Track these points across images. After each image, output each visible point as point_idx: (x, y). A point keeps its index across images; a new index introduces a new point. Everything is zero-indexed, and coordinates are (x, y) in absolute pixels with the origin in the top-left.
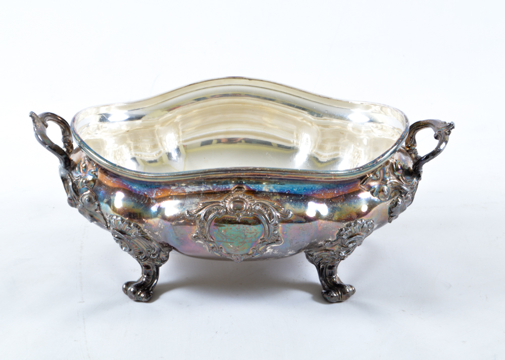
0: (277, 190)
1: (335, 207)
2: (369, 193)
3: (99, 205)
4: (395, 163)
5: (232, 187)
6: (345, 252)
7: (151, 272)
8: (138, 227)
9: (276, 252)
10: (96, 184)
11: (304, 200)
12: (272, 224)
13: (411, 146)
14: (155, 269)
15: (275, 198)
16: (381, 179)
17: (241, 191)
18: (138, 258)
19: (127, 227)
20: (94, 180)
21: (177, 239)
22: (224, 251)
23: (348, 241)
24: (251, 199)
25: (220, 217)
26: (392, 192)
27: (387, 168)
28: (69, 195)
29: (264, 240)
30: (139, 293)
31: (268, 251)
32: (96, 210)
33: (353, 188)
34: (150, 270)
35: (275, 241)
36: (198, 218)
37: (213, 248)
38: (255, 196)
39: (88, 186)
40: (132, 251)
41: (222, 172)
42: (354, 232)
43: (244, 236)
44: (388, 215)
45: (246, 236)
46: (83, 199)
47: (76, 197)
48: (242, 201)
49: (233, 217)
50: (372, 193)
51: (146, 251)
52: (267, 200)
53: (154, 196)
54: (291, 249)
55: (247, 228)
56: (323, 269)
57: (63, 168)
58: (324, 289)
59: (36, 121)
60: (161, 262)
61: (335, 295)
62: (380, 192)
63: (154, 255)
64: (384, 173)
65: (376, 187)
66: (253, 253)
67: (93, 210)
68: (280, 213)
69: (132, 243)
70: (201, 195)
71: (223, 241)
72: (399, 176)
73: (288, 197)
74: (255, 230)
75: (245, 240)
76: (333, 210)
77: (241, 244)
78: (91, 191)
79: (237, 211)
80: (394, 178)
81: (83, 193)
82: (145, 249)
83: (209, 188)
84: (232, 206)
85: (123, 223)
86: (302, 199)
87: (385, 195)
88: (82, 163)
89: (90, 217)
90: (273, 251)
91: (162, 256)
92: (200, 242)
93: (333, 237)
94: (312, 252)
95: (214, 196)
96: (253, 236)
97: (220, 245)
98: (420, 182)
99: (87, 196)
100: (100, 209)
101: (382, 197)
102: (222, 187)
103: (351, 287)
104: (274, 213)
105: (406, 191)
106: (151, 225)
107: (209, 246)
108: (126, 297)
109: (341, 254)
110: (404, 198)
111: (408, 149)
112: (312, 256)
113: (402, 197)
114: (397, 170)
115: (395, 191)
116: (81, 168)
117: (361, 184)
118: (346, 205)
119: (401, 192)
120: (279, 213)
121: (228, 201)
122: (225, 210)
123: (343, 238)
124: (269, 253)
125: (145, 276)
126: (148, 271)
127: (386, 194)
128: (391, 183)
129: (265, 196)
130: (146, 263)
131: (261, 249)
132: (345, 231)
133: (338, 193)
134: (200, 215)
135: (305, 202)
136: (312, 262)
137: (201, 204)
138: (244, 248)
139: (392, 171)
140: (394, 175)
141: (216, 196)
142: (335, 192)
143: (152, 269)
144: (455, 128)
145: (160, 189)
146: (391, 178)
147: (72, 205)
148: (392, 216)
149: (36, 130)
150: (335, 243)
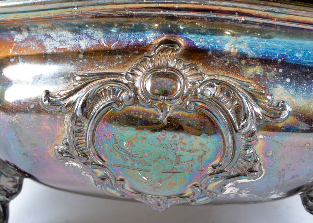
9: (244, 195)
12: (243, 131)
15: (251, 70)
17: (173, 51)
22: (127, 187)
24: (194, 72)
29: (220, 168)
35: (245, 170)
36: (69, 109)
37: (103, 179)
38: (206, 65)
43: (174, 158)
45: (178, 157)
48: (172, 75)
49: (152, 111)
52: (233, 76)
55: (181, 139)
66: (194, 194)
68: (263, 108)
70: (81, 56)
71: (124, 166)
73: (281, 71)
74: (202, 145)
75: (177, 167)
77: (168, 175)
79: (161, 97)
83: (99, 41)
84: (148, 85)
90: (239, 192)
92: (75, 164)
95: (108, 60)
96: (196, 158)
97: (118, 174)
104: (247, 106)
120: (260, 106)
121: (139, 73)
122: (132, 94)
124: (228, 195)
129: (229, 66)
131: (212, 186)
134: (74, 103)
137: (78, 78)
138: (174, 184)
141: (114, 61)
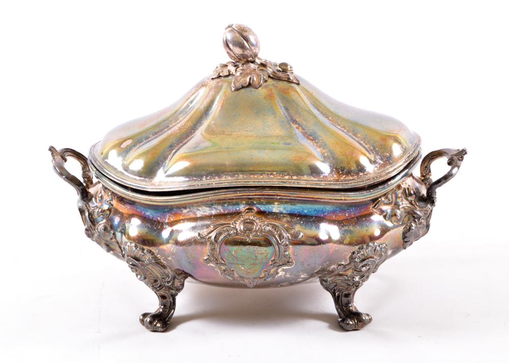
0: (287, 211)
1: (347, 230)
2: (382, 216)
3: (114, 234)
4: (408, 189)
5: (242, 207)
6: (359, 277)
7: (168, 303)
8: (152, 253)
9: (288, 276)
10: (112, 213)
11: (314, 222)
12: (282, 244)
13: (426, 175)
14: (171, 300)
15: (285, 219)
16: (393, 203)
17: (252, 212)
18: (154, 288)
19: (141, 253)
20: (109, 210)
21: (189, 262)
22: (235, 274)
23: (361, 265)
24: (261, 221)
25: (230, 238)
26: (405, 217)
27: (400, 193)
28: (86, 227)
29: (275, 262)
30: (155, 323)
31: (280, 274)
32: (111, 239)
33: (365, 211)
34: (166, 300)
35: (286, 262)
36: (209, 239)
37: (224, 271)
38: (266, 217)
39: (103, 215)
40: (147, 280)
41: (231, 193)
42: (366, 255)
43: (255, 258)
44: (402, 241)
45: (256, 257)
46: (99, 228)
47: (93, 227)
48: (252, 223)
49: (244, 237)
50: (385, 217)
51: (160, 278)
52: (278, 221)
53: (167, 221)
54: (304, 271)
55: (257, 248)
56: (338, 297)
57: (80, 200)
58: (340, 318)
59: (54, 154)
60: (177, 291)
61: (351, 323)
62: (392, 216)
63: (168, 282)
64: (397, 197)
65: (389, 211)
66: (265, 276)
67: (108, 239)
68: (291, 234)
69: (146, 270)
70: (213, 217)
71: (233, 263)
72: (412, 201)
73: (298, 218)
74: (266, 251)
75: (256, 262)
76: (344, 233)
77: (253, 266)
78: (107, 220)
79: (247, 232)
80: (407, 202)
81: (98, 223)
82: (159, 276)
83: (220, 210)
84: (242, 227)
85: (136, 249)
86: (313, 221)
87: (397, 219)
88: (99, 193)
89: (106, 246)
90: (285, 274)
91: (177, 283)
92: (212, 265)
93: (346, 260)
94: (326, 278)
95: (224, 218)
96: (264, 257)
97: (231, 268)
98: (434, 209)
99: (103, 225)
100: (115, 238)
101: (395, 221)
102: (232, 209)
103: (368, 315)
104: (284, 234)
105: (419, 216)
106: (164, 250)
107: (220, 269)
108: (144, 328)
109: (355, 280)
110: (418, 223)
111: (423, 178)
112: (326, 281)
113: (415, 221)
114: (410, 195)
115: (409, 216)
116: (97, 198)
117: (373, 207)
118: (358, 227)
119: (414, 217)
120: (289, 233)
121: (238, 223)
122: (235, 231)
123: (355, 262)
124: (281, 276)
125: (162, 307)
126: (165, 301)
127: (399, 218)
128: (403, 208)
129: (275, 218)
130: (162, 292)
131: (272, 271)
132: (358, 254)
133: (350, 215)
134: (211, 237)
135: (316, 224)
136: (327, 289)
137: (212, 227)
138: (256, 271)
139: (405, 196)
140: (407, 200)
141: (227, 218)
142: (347, 215)
143: (168, 299)
144: (468, 153)
145: (172, 214)
146: (404, 203)
147: (89, 236)
148: (406, 242)
149: (54, 162)
150: (348, 267)
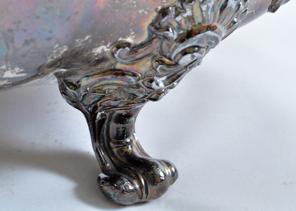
42: (198, 19)
56: (102, 121)
58: (104, 171)
61: (131, 188)
93: (138, 32)
109: (154, 85)
112: (76, 87)
123: (166, 38)
132: (176, 15)
136: (76, 104)
150: (142, 52)
